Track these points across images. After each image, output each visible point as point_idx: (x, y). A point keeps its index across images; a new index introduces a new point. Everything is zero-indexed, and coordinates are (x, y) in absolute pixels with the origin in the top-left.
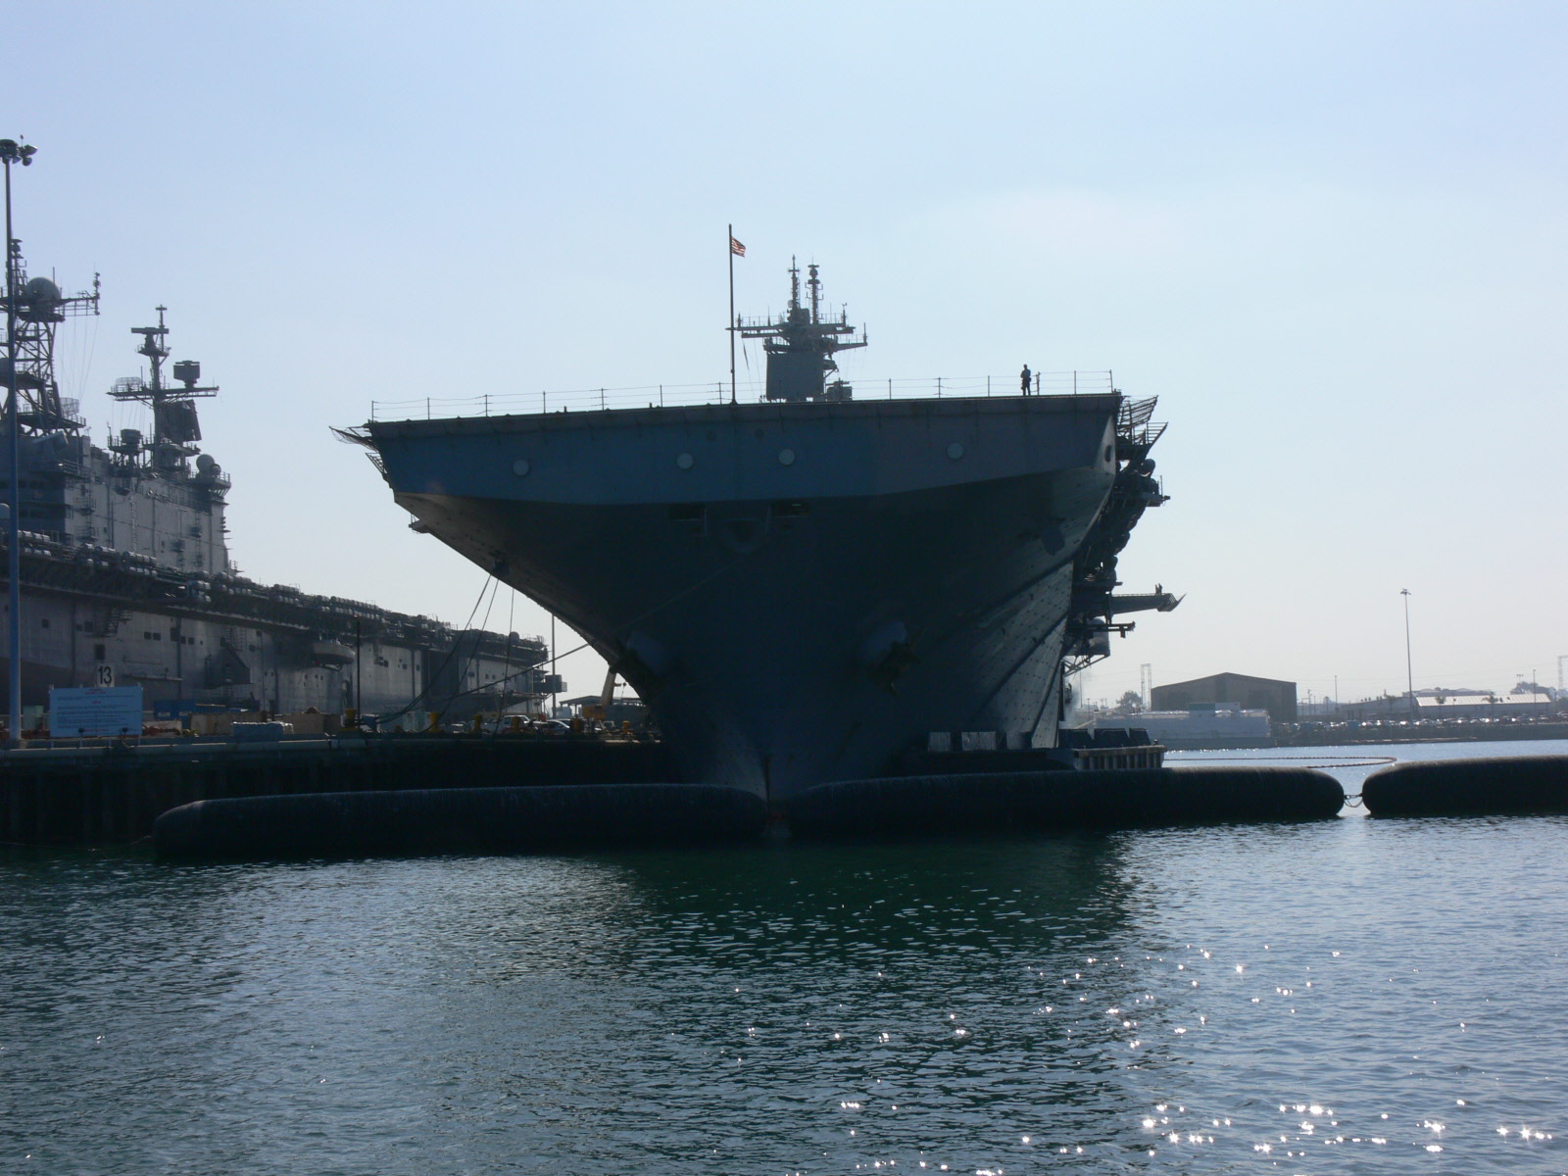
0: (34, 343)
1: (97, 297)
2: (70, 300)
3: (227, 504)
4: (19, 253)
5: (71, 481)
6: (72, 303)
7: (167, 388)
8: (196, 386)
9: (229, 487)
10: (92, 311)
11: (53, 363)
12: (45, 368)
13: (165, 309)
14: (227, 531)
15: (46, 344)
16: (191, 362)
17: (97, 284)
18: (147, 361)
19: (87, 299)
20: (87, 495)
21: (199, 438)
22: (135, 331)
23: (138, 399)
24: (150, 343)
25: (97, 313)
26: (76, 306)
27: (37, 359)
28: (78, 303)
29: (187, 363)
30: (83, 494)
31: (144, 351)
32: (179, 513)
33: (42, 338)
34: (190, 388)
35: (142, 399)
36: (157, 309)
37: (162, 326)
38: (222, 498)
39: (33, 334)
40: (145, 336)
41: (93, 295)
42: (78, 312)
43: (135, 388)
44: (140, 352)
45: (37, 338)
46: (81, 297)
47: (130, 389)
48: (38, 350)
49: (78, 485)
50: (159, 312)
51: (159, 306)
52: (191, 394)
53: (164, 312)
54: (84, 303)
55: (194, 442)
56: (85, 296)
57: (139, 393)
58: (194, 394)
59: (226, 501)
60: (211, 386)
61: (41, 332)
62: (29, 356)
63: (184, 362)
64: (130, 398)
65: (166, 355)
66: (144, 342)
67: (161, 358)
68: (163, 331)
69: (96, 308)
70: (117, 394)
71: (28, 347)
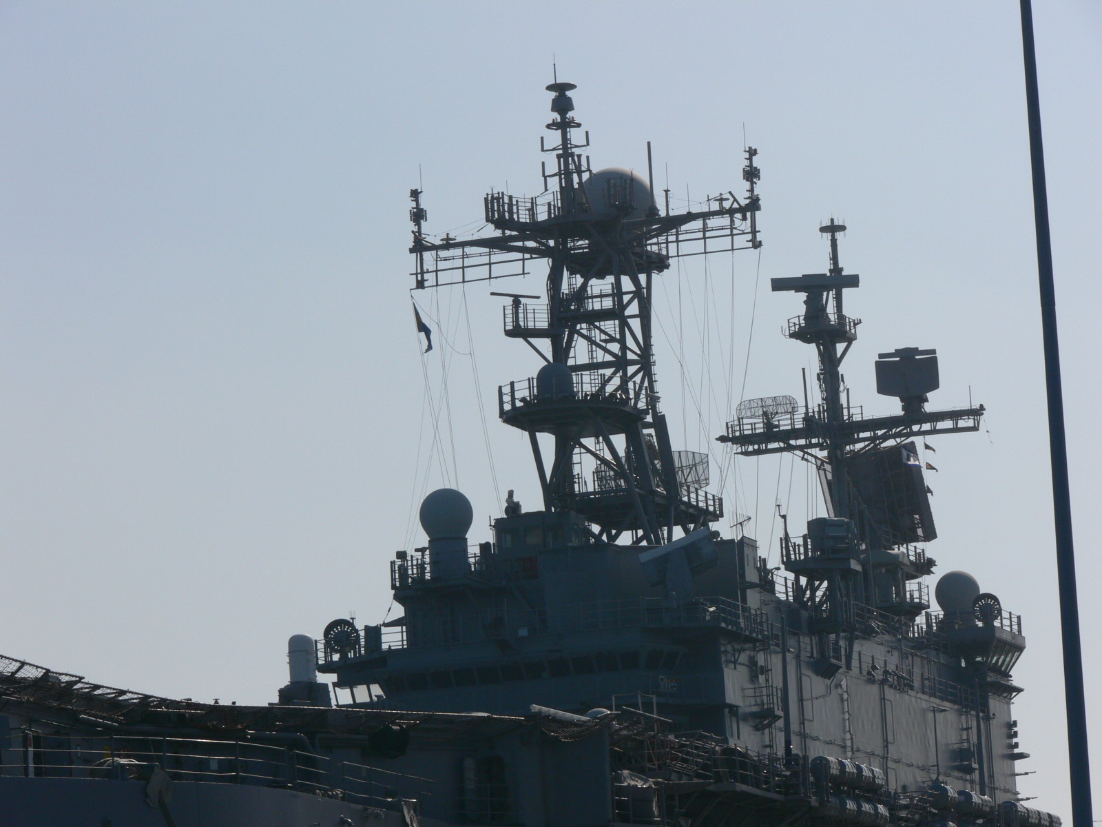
0: (611, 326)
1: (754, 204)
2: (690, 217)
3: (1019, 690)
4: (570, 114)
5: (729, 648)
6: (698, 224)
7: (857, 418)
8: (929, 407)
9: (1020, 649)
10: (741, 241)
11: (655, 369)
12: (638, 378)
13: (842, 228)
14: (1022, 756)
15: (635, 324)
16: (915, 351)
17: (751, 174)
18: (809, 354)
19: (731, 212)
20: (762, 679)
21: (930, 535)
22: (779, 285)
23: (790, 448)
24: (815, 311)
25: (757, 245)
26: (704, 230)
27: (620, 363)
28: (712, 223)
29: (907, 354)
30: (753, 678)
31: (801, 335)
32: (930, 715)
33: (627, 313)
34: (914, 413)
35: (801, 448)
36: (823, 229)
37: (836, 269)
38: (1007, 675)
39: (608, 303)
40: (803, 296)
41: (744, 202)
42: (712, 244)
43: (784, 424)
44: (792, 336)
45: (616, 313)
46: (715, 207)
47: (769, 425)
48: (622, 341)
49: (743, 658)
50: (829, 235)
51: (827, 223)
52: (915, 428)
53: (839, 235)
54: (725, 221)
55: (920, 545)
56: (727, 205)
57: (794, 433)
58: (926, 427)
59: (1016, 681)
60: (964, 406)
61: (626, 298)
62: (601, 356)
63: (898, 352)
64: (772, 446)
65: (850, 339)
66: (802, 310)
67: (840, 347)
68: (839, 280)
69: (754, 232)
70: (741, 440)
71: (597, 336)
